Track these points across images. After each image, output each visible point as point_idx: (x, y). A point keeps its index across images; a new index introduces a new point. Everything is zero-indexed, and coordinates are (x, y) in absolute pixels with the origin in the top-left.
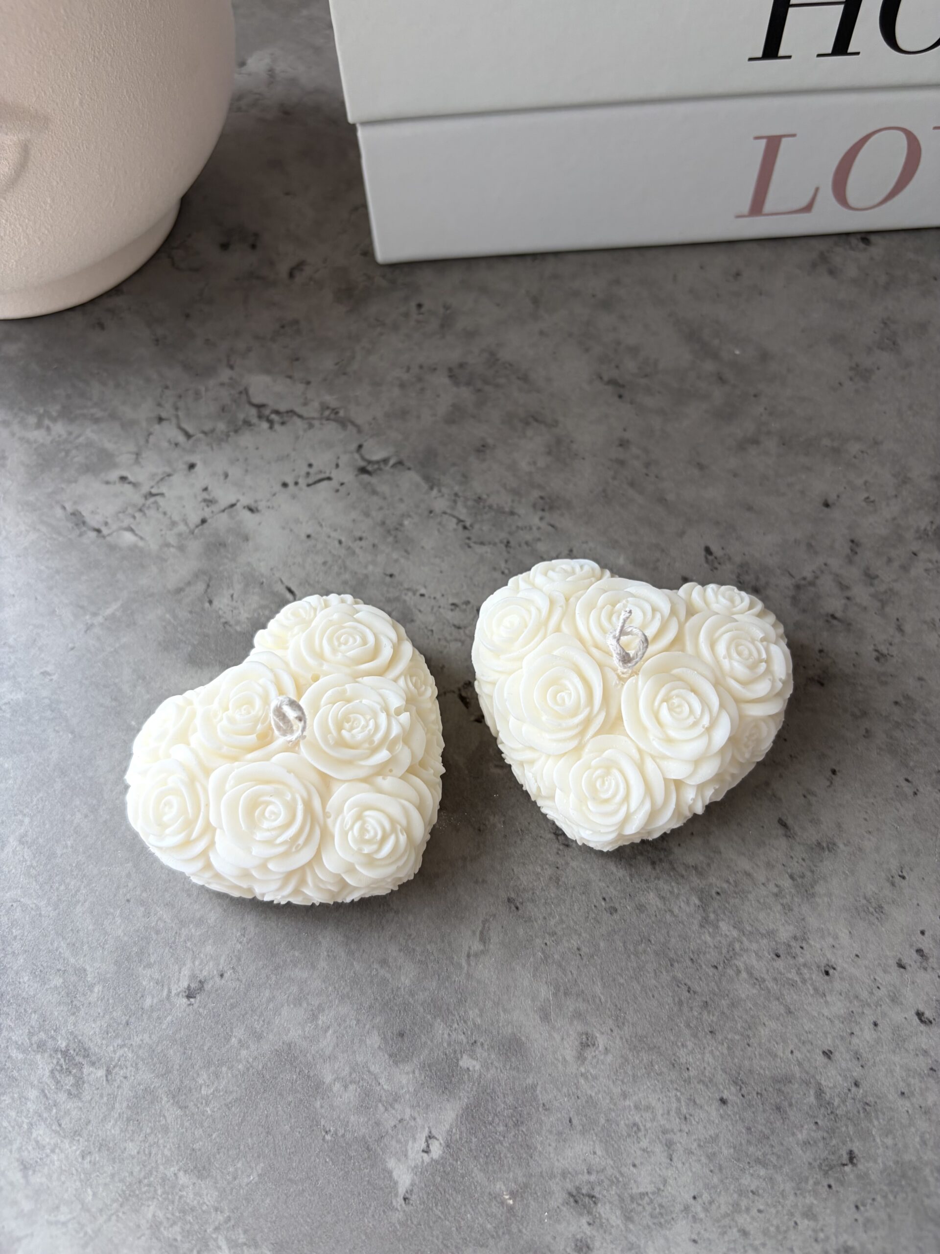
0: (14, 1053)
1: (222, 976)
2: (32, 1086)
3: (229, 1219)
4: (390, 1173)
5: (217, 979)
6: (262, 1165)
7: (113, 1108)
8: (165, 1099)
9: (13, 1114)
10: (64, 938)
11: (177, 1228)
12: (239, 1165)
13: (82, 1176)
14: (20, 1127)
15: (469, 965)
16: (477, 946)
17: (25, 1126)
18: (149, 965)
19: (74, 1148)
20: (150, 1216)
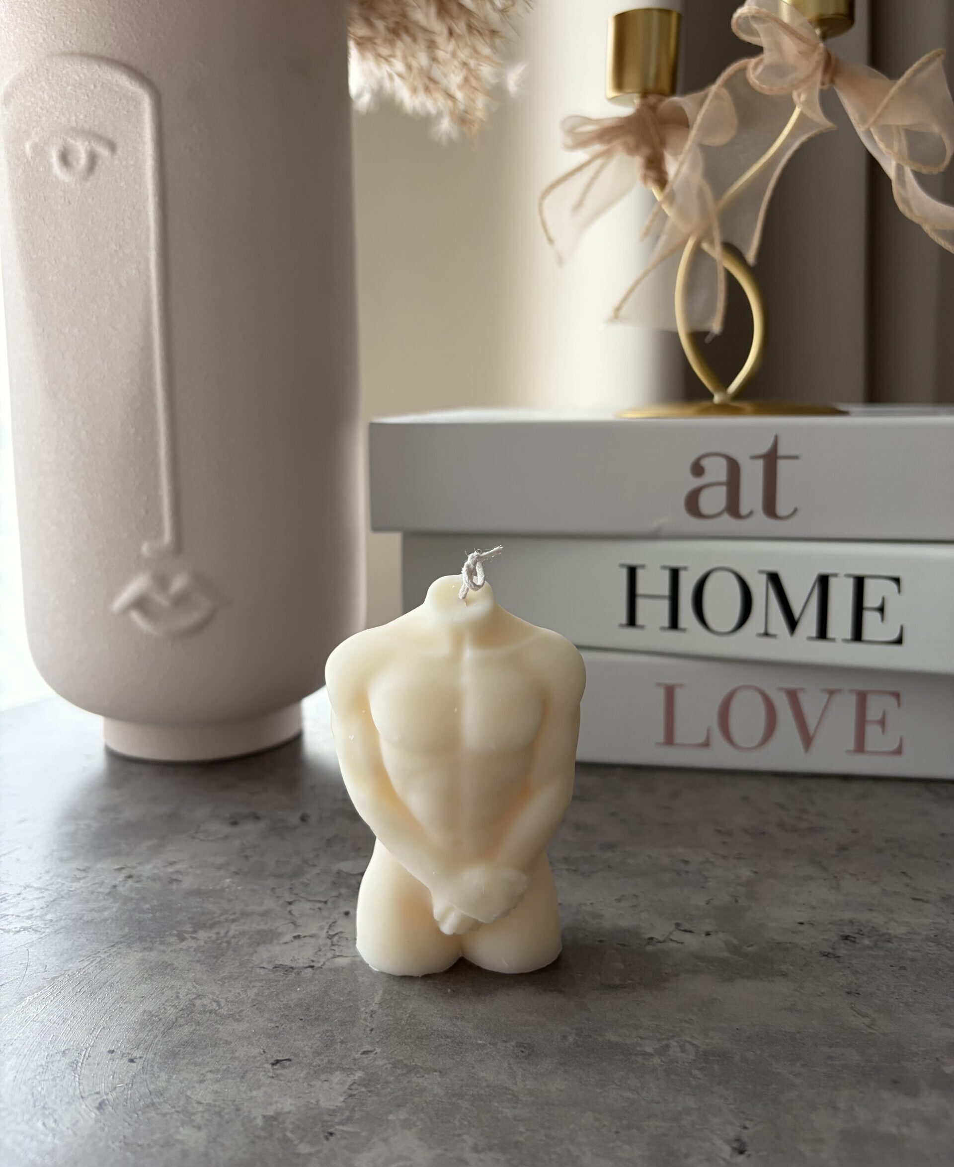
15: (875, 1030)
16: (867, 1021)
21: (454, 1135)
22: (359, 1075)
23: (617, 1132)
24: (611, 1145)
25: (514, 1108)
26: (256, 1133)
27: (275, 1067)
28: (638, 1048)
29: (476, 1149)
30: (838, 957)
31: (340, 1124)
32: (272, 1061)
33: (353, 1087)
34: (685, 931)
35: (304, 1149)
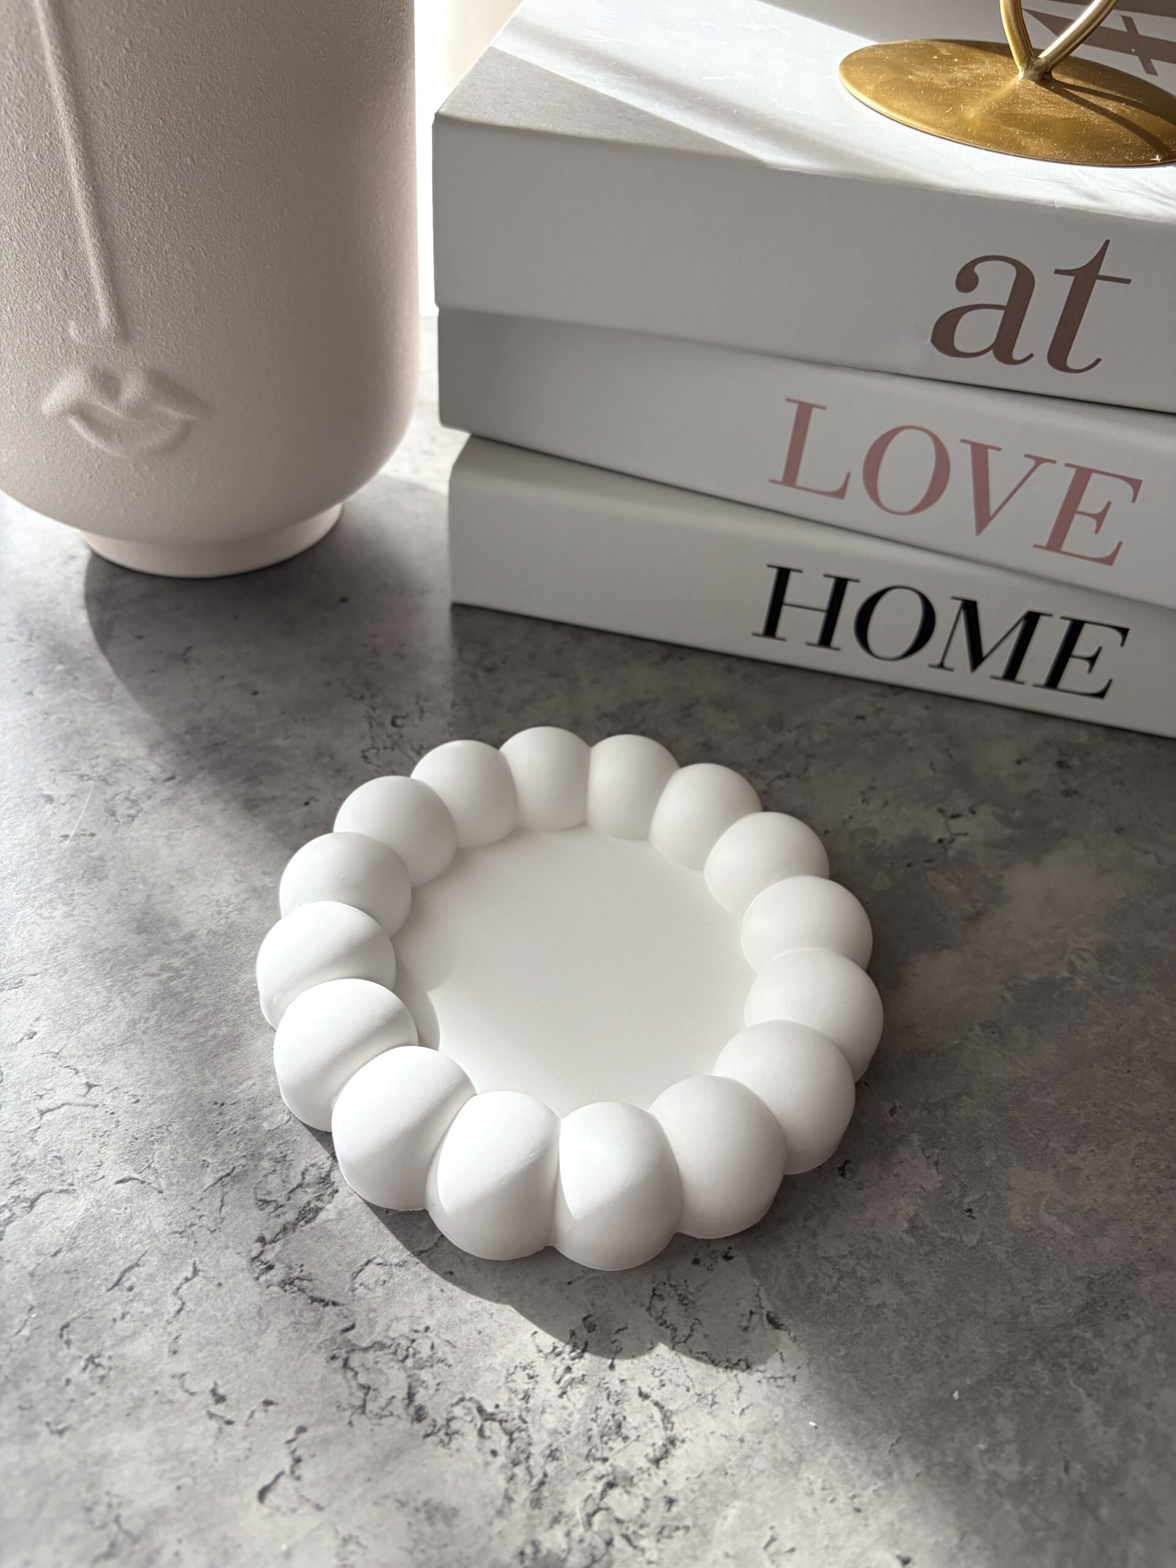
21: (1044, 1149)
22: (915, 1138)
23: (1128, 1071)
24: (1138, 1086)
25: (1048, 1093)
26: (922, 1252)
27: (848, 1176)
28: (1057, 977)
29: (1072, 1152)
30: (1075, 792)
31: (963, 1196)
32: (837, 1173)
33: (927, 1154)
34: (955, 816)
35: (970, 1239)
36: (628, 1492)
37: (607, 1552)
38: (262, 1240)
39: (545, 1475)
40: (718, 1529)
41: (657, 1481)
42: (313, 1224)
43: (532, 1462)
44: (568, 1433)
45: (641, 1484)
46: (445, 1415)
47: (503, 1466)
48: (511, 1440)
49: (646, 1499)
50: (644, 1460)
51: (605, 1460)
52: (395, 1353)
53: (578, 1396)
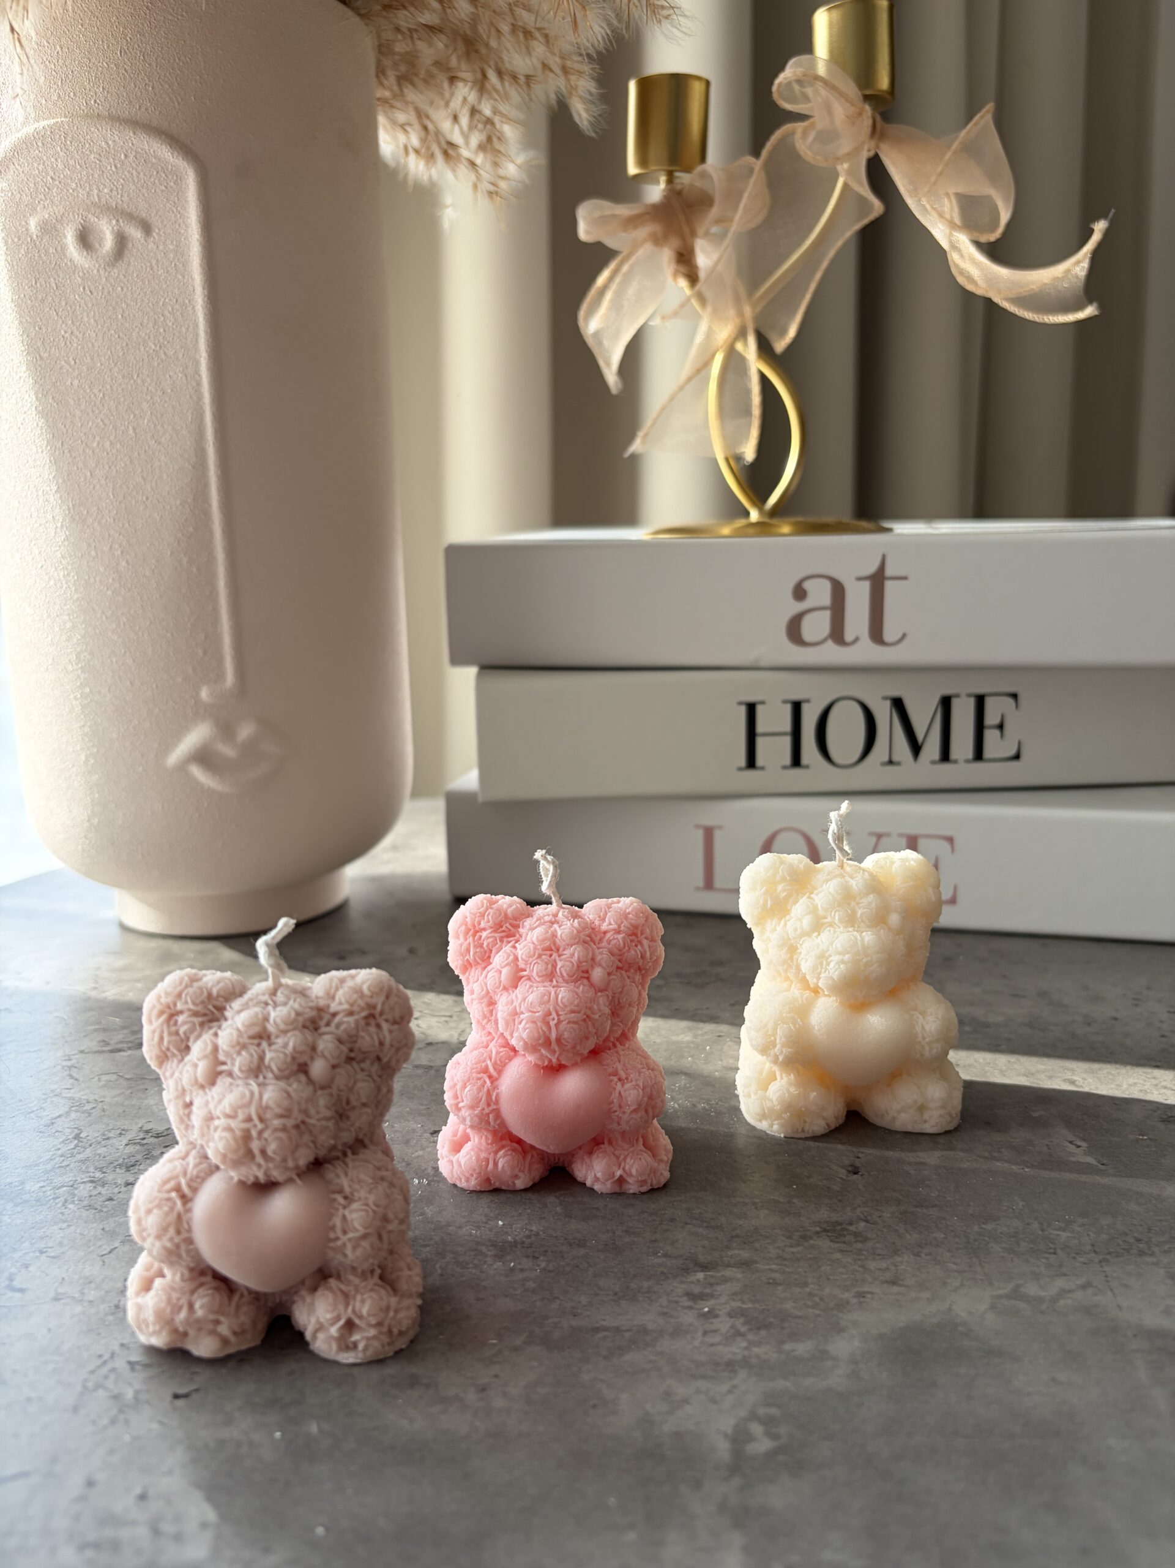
0: (795, 1250)
1: (858, 1157)
2: (832, 1253)
3: (1041, 1224)
4: (1078, 1162)
5: (859, 1160)
6: (1016, 1198)
7: (896, 1231)
8: (919, 1210)
9: (841, 1270)
10: (734, 1197)
11: (1023, 1244)
12: (1005, 1204)
13: (933, 1262)
14: (857, 1271)
17: (860, 1269)
18: (808, 1178)
19: (906, 1257)
20: (1000, 1250)
36: (95, 1187)
37: (50, 1200)
38: (82, 1052)
39: (68, 1165)
40: (117, 1219)
41: (116, 1190)
42: (112, 1054)
43: (70, 1159)
44: (104, 1157)
45: (106, 1188)
46: (59, 1129)
47: (53, 1155)
48: (74, 1148)
49: (100, 1193)
50: (124, 1180)
51: (104, 1173)
52: (73, 1103)
53: (131, 1149)
